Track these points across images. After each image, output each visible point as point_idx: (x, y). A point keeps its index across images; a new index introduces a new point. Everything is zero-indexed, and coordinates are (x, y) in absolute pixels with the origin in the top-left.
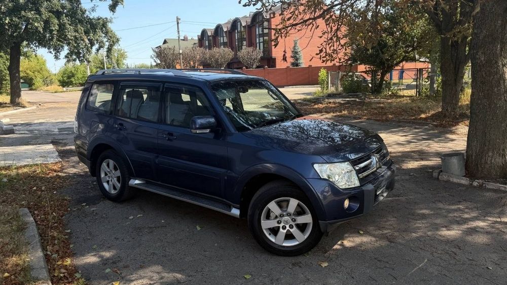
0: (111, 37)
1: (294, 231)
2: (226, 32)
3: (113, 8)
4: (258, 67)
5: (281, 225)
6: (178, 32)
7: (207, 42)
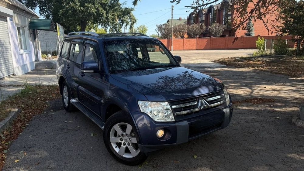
0: (132, 19)
1: (131, 148)
2: (204, 14)
3: (135, 3)
4: (221, 36)
5: (123, 142)
6: (172, 14)
7: (192, 21)
